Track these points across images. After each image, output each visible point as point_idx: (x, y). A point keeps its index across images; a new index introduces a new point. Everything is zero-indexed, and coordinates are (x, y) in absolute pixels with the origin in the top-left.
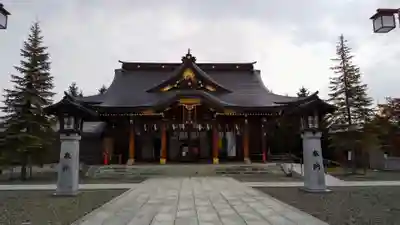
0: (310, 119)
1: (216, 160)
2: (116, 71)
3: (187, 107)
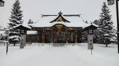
0: (90, 30)
1: (67, 42)
3: (58, 27)
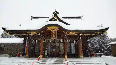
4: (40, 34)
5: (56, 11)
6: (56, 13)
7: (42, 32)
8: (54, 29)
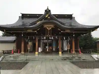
1: (60, 53)
2: (19, 17)
3: (48, 28)
4: (36, 31)
5: (48, 9)
6: (48, 10)
7: (39, 29)
8: (50, 27)
